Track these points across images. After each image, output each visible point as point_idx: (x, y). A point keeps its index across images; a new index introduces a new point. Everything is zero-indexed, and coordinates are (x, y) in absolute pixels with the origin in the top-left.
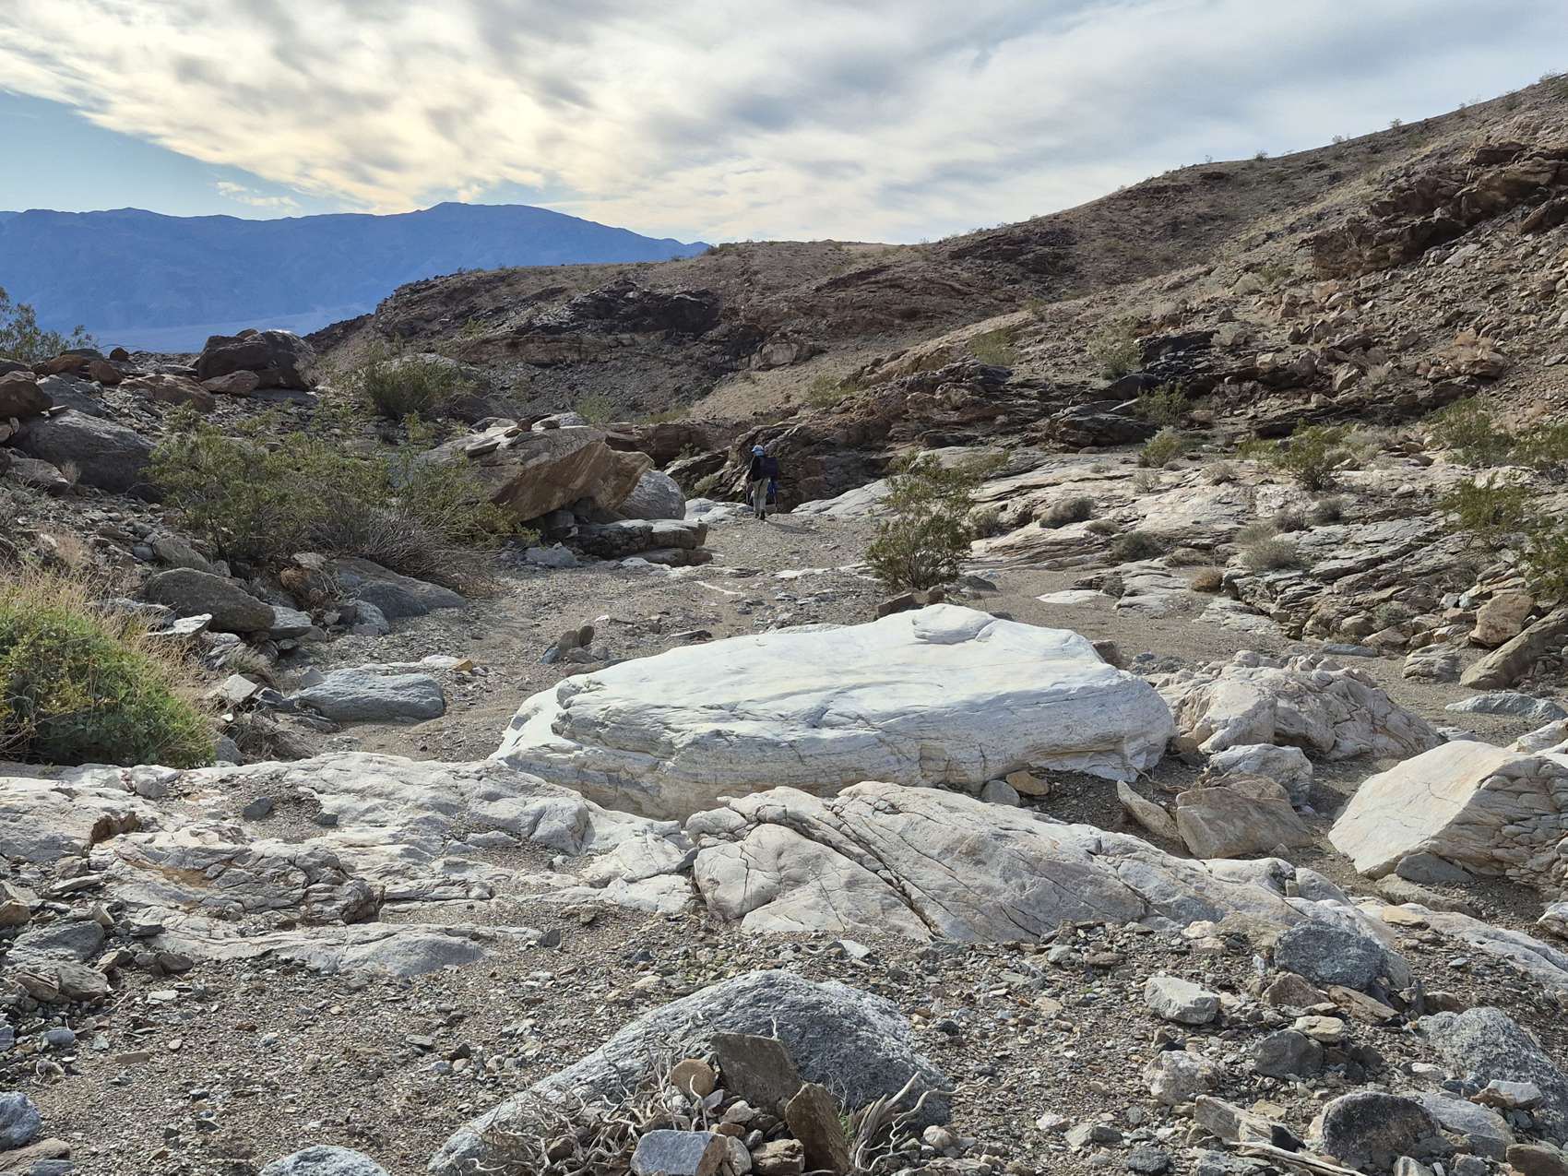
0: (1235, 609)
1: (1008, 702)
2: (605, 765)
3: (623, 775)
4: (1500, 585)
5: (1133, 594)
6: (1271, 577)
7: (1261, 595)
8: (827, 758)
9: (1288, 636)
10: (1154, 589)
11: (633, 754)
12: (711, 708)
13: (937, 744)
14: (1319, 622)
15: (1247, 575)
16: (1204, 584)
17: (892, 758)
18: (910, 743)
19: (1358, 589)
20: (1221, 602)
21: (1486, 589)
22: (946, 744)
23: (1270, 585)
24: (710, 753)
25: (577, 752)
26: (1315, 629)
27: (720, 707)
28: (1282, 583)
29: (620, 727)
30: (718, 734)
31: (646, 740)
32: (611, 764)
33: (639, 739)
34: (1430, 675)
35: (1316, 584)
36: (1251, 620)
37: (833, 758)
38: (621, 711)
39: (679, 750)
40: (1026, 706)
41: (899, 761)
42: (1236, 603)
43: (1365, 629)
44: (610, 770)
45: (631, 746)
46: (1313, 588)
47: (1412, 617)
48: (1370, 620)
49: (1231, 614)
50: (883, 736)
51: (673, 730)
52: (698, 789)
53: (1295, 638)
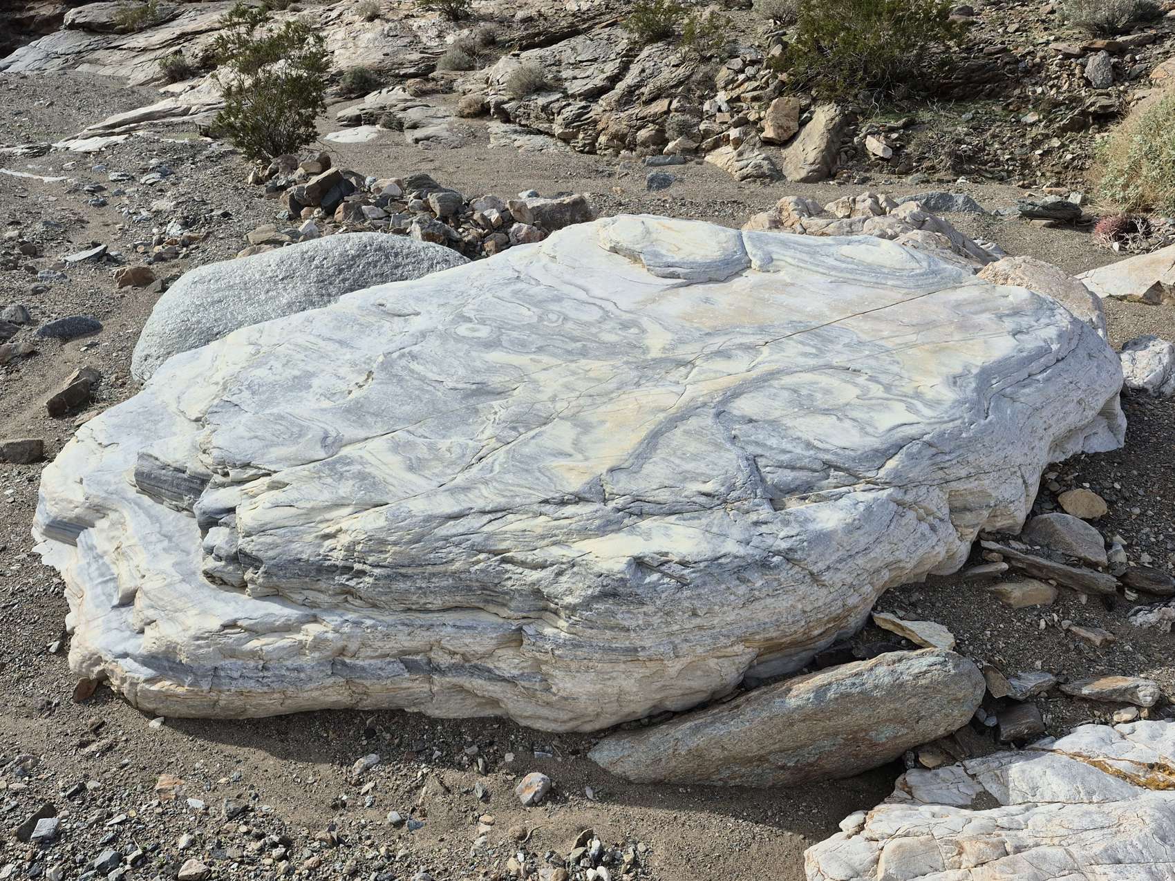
0: (515, 132)
1: (996, 385)
2: (390, 646)
3: (444, 660)
4: (742, 89)
5: (414, 126)
6: (541, 101)
7: (537, 118)
8: (851, 562)
9: (582, 152)
10: (430, 120)
11: (449, 618)
12: (563, 503)
13: (972, 485)
14: (614, 136)
15: (511, 100)
16: (472, 110)
17: (924, 527)
18: (936, 492)
19: (625, 104)
20: (496, 126)
21: (734, 94)
22: (986, 482)
23: (544, 108)
24: (649, 609)
25: (313, 630)
26: (611, 144)
27: (579, 499)
28: (556, 105)
29: (396, 572)
30: (640, 564)
31: (469, 589)
32: (403, 641)
33: (451, 590)
34: (763, 176)
35: (583, 103)
36: (539, 140)
37: (860, 561)
38: (383, 542)
39: (573, 609)
40: (1022, 384)
41: (933, 528)
42: (512, 126)
43: (660, 140)
44: (405, 653)
45: (438, 603)
46: (584, 107)
47: (698, 124)
48: (661, 131)
49: (514, 137)
50: (899, 495)
51: (523, 564)
52: (639, 672)
53: (589, 153)
